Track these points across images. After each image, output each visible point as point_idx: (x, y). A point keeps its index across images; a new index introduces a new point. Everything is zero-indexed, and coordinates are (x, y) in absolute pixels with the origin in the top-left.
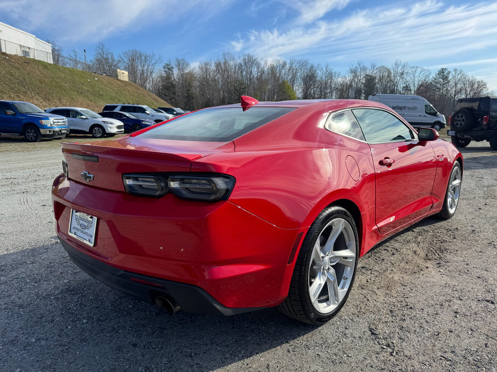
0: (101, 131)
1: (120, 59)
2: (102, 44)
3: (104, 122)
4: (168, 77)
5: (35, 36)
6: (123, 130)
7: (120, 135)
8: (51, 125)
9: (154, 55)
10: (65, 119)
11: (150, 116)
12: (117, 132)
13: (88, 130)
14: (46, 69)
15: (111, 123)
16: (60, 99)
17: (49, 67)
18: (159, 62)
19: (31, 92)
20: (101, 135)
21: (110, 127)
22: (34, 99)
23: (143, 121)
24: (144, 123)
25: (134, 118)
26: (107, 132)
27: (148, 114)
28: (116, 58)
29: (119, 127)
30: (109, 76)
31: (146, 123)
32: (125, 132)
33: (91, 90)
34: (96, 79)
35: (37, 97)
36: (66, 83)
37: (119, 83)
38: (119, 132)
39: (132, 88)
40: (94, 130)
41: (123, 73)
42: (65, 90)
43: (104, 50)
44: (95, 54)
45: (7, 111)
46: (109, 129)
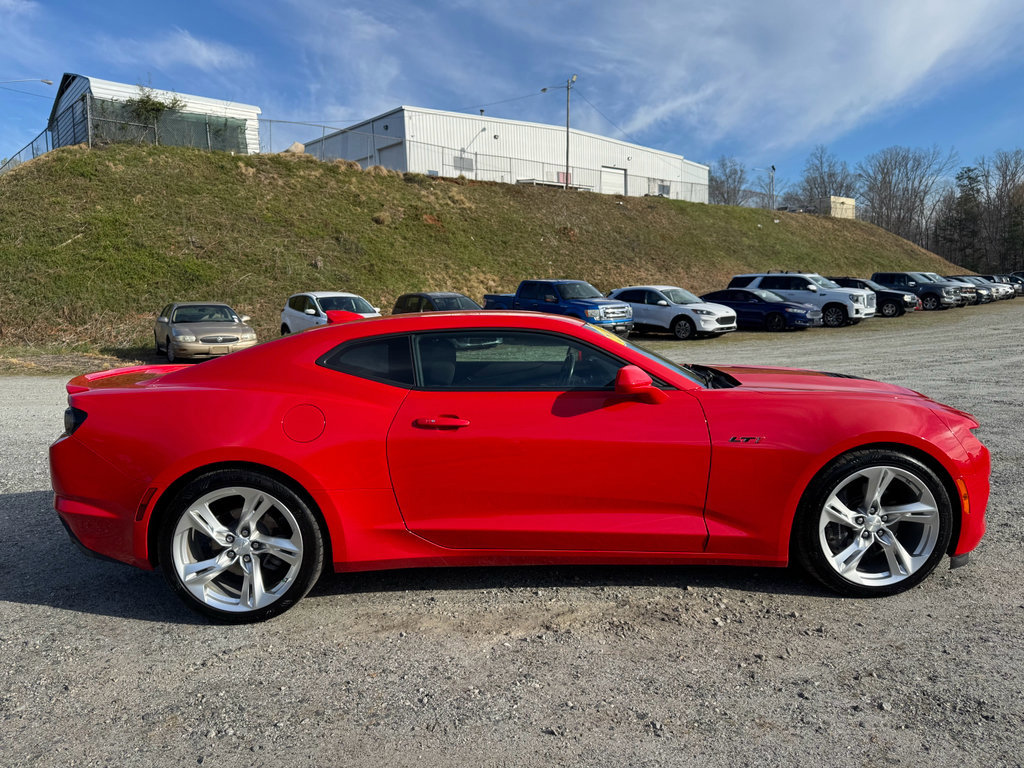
0: (689, 328)
1: (862, 173)
2: (822, 148)
3: (695, 311)
4: (969, 197)
5: (682, 157)
6: (735, 324)
7: (730, 334)
8: (601, 317)
9: (936, 154)
10: (628, 307)
11: (816, 296)
12: (718, 329)
13: (667, 326)
14: (682, 214)
15: (709, 313)
16: (689, 267)
17: (688, 210)
18: (949, 166)
19: (641, 258)
20: (688, 334)
21: (705, 321)
22: (642, 270)
23: (789, 306)
24: (790, 310)
25: (779, 299)
26: (698, 329)
27: (814, 291)
28: (851, 170)
29: (722, 320)
30: (810, 211)
31: (795, 310)
32: (740, 328)
33: (757, 244)
34: (776, 221)
35: (649, 266)
36: (711, 235)
37: (829, 225)
38: (722, 329)
39: (858, 232)
40: (677, 327)
41: (843, 203)
42: (704, 249)
43: (824, 160)
44: (805, 168)
45: (548, 296)
46: (702, 323)
